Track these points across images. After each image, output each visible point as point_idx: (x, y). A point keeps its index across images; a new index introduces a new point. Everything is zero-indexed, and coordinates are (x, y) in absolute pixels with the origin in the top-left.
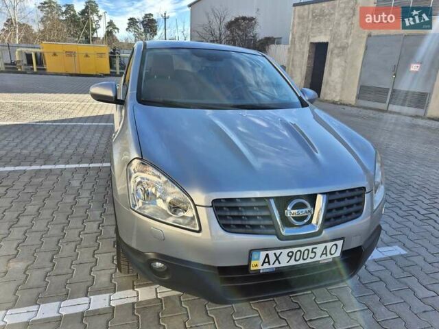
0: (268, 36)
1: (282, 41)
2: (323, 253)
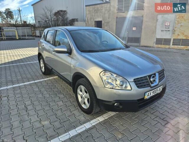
1: (79, 20)
2: (159, 90)
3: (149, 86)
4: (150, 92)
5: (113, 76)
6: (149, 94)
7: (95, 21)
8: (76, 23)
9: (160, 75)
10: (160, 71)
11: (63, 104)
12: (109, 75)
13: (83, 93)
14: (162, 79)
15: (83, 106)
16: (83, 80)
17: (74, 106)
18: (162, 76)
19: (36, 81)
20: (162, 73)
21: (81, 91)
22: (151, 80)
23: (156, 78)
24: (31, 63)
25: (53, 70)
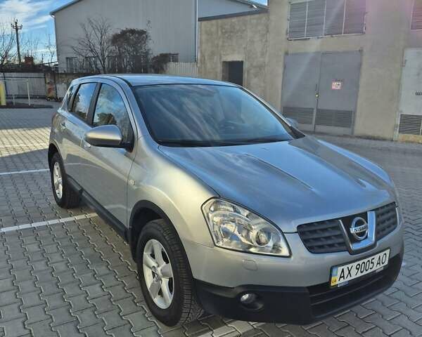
0: (164, 52)
1: (179, 57)
2: (378, 263)
3: (344, 248)
4: (350, 266)
5: (239, 213)
6: (346, 272)
7: (224, 62)
8: (172, 65)
9: (381, 218)
10: (382, 208)
11: (101, 293)
12: (228, 210)
13: (157, 263)
14: (387, 230)
15: (157, 300)
16: (160, 225)
17: (133, 301)
18: (387, 223)
19: (34, 225)
20: (388, 212)
21: (153, 256)
22: (353, 230)
23: (366, 227)
24: (31, 174)
25: (83, 194)
